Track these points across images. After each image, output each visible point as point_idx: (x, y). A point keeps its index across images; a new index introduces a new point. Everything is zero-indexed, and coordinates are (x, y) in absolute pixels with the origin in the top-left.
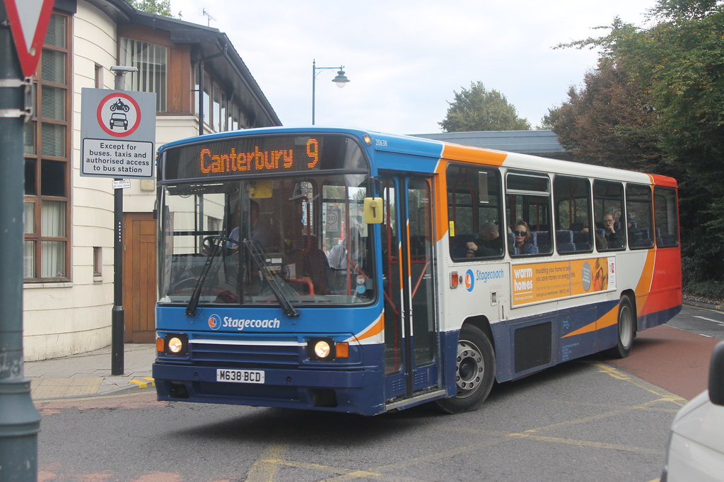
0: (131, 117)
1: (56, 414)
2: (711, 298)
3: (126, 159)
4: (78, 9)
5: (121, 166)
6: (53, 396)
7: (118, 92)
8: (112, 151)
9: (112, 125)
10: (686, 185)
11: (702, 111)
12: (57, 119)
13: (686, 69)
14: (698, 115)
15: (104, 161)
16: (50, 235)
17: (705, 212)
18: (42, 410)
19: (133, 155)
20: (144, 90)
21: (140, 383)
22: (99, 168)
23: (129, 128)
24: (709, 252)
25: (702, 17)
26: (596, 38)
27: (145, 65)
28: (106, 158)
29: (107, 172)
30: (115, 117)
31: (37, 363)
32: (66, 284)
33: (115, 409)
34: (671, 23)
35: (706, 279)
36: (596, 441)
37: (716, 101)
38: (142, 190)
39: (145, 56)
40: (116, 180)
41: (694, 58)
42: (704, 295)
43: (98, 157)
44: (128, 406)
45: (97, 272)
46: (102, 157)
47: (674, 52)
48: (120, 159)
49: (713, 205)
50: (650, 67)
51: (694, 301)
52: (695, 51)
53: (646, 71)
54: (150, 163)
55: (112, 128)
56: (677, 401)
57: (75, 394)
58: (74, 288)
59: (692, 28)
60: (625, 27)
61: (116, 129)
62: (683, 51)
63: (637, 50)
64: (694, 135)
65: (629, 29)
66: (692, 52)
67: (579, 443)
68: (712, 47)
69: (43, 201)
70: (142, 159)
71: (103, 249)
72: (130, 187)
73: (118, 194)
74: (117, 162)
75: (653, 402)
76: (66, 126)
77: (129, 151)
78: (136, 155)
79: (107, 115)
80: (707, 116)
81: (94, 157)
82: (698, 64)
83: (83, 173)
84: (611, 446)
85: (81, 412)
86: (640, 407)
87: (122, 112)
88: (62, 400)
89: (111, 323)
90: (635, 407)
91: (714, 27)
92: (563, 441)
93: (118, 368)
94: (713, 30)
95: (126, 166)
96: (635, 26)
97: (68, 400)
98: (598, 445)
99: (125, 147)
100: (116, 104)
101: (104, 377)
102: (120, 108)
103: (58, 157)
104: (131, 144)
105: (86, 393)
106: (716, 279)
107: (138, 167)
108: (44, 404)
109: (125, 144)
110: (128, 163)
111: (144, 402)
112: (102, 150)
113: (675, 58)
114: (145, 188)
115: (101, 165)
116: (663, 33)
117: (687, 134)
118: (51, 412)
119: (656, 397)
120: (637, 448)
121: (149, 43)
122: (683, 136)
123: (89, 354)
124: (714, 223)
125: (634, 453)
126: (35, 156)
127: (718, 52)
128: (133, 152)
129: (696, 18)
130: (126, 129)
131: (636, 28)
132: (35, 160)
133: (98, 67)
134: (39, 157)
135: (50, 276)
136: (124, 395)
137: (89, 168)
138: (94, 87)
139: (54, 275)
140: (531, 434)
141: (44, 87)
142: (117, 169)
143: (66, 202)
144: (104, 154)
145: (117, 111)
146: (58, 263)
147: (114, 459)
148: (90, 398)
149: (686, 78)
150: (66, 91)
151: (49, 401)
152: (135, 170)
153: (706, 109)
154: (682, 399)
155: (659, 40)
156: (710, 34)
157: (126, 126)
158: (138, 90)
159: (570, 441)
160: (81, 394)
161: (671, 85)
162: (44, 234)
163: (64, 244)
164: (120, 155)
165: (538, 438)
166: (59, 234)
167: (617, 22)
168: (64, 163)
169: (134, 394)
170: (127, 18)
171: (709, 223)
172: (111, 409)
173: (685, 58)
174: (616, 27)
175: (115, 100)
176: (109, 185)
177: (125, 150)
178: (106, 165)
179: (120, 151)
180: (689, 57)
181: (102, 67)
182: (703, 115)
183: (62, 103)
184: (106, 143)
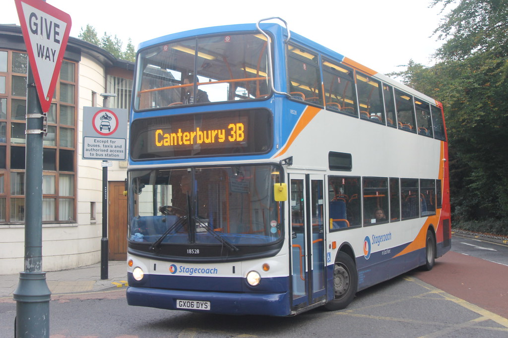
0: (113, 123)
1: (67, 302)
2: (473, 231)
3: (109, 149)
4: (82, 58)
5: (106, 153)
6: (66, 292)
7: (105, 108)
8: (101, 144)
9: (101, 128)
10: (457, 162)
11: (463, 118)
12: (69, 125)
13: (452, 91)
14: (461, 120)
15: (97, 150)
16: (64, 195)
17: (468, 178)
18: (58, 300)
19: (114, 147)
20: (122, 107)
21: (118, 284)
22: (93, 155)
23: (111, 130)
24: (470, 203)
25: (463, 59)
26: (398, 72)
27: (122, 90)
28: (98, 148)
29: (98, 157)
30: (103, 124)
31: (56, 272)
32: (74, 225)
33: (102, 299)
34: (444, 63)
35: (470, 220)
36: (388, 316)
37: (471, 111)
38: (120, 167)
39: (122, 85)
40: (103, 161)
41: (457, 83)
42: (469, 230)
43: (92, 148)
44: (109, 297)
45: (92, 218)
46: (95, 148)
47: (445, 80)
48: (106, 149)
49: (473, 174)
50: (431, 90)
51: (462, 233)
52: (457, 80)
53: (428, 92)
54: (124, 151)
55: (101, 130)
56: (440, 293)
57: (79, 291)
58: (79, 227)
59: (456, 66)
60: (416, 65)
61: (104, 131)
62: (451, 80)
63: (422, 79)
64: (459, 131)
65: (419, 67)
66: (456, 80)
67: (377, 318)
68: (468, 78)
69: (60, 174)
70: (119, 149)
71: (96, 203)
72: (113, 166)
73: (105, 170)
74: (104, 151)
75: (425, 294)
76: (74, 129)
77: (111, 144)
78: (115, 147)
79: (98, 122)
80: (466, 121)
81: (90, 148)
82: (460, 88)
83: (84, 158)
84: (396, 319)
85: (82, 301)
86: (418, 297)
87: (107, 120)
88: (71, 294)
89: (100, 249)
90: (414, 297)
91: (469, 65)
92: (368, 316)
93: (104, 275)
94: (469, 67)
95: (109, 153)
96: (422, 65)
97: (74, 294)
98: (388, 319)
99: (109, 142)
100: (104, 116)
101: (96, 281)
102: (106, 118)
103: (69, 148)
104: (113, 140)
105: (85, 290)
106: (477, 220)
107: (117, 153)
108: (60, 296)
109: (109, 140)
110: (111, 151)
111: (120, 295)
112: (95, 144)
113: (445, 84)
114: (121, 166)
115: (94, 153)
116: (438, 69)
117: (454, 130)
118: (64, 301)
119: (428, 291)
120: (411, 320)
121: (124, 79)
122: (452, 131)
123: (87, 267)
124: (474, 185)
125: (408, 323)
126: (55, 147)
127: (471, 80)
128: (113, 145)
129: (459, 59)
130: (109, 131)
131: (422, 66)
132: (56, 149)
133: (94, 93)
134: (58, 148)
135: (64, 220)
136: (107, 292)
137: (87, 154)
138: (91, 106)
139: (67, 219)
140: (350, 312)
141: (61, 106)
142: (104, 155)
143: (74, 175)
144: (96, 146)
145: (104, 120)
146: (69, 211)
147: (100, 328)
148: (87, 293)
149: (452, 96)
150: (74, 108)
151: (63, 295)
152: (115, 156)
153: (466, 117)
154: (443, 292)
155: (436, 73)
156: (467, 70)
157: (109, 129)
158: (118, 107)
159: (372, 316)
160: (82, 291)
161: (443, 100)
162: (61, 194)
163: (72, 200)
164: (106, 146)
165: (353, 315)
166: (70, 194)
167: (411, 62)
168: (73, 151)
169: (114, 291)
170: (111, 63)
171: (471, 185)
172: (100, 299)
173: (451, 84)
174: (411, 66)
175: (103, 114)
176: (99, 164)
177: (109, 144)
178: (97, 152)
179: (106, 144)
180: (454, 84)
181: (95, 93)
182: (464, 121)
183: (72, 116)
184: (98, 139)
